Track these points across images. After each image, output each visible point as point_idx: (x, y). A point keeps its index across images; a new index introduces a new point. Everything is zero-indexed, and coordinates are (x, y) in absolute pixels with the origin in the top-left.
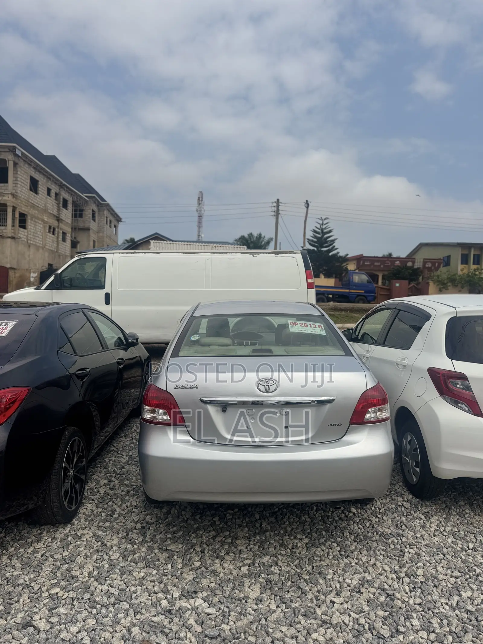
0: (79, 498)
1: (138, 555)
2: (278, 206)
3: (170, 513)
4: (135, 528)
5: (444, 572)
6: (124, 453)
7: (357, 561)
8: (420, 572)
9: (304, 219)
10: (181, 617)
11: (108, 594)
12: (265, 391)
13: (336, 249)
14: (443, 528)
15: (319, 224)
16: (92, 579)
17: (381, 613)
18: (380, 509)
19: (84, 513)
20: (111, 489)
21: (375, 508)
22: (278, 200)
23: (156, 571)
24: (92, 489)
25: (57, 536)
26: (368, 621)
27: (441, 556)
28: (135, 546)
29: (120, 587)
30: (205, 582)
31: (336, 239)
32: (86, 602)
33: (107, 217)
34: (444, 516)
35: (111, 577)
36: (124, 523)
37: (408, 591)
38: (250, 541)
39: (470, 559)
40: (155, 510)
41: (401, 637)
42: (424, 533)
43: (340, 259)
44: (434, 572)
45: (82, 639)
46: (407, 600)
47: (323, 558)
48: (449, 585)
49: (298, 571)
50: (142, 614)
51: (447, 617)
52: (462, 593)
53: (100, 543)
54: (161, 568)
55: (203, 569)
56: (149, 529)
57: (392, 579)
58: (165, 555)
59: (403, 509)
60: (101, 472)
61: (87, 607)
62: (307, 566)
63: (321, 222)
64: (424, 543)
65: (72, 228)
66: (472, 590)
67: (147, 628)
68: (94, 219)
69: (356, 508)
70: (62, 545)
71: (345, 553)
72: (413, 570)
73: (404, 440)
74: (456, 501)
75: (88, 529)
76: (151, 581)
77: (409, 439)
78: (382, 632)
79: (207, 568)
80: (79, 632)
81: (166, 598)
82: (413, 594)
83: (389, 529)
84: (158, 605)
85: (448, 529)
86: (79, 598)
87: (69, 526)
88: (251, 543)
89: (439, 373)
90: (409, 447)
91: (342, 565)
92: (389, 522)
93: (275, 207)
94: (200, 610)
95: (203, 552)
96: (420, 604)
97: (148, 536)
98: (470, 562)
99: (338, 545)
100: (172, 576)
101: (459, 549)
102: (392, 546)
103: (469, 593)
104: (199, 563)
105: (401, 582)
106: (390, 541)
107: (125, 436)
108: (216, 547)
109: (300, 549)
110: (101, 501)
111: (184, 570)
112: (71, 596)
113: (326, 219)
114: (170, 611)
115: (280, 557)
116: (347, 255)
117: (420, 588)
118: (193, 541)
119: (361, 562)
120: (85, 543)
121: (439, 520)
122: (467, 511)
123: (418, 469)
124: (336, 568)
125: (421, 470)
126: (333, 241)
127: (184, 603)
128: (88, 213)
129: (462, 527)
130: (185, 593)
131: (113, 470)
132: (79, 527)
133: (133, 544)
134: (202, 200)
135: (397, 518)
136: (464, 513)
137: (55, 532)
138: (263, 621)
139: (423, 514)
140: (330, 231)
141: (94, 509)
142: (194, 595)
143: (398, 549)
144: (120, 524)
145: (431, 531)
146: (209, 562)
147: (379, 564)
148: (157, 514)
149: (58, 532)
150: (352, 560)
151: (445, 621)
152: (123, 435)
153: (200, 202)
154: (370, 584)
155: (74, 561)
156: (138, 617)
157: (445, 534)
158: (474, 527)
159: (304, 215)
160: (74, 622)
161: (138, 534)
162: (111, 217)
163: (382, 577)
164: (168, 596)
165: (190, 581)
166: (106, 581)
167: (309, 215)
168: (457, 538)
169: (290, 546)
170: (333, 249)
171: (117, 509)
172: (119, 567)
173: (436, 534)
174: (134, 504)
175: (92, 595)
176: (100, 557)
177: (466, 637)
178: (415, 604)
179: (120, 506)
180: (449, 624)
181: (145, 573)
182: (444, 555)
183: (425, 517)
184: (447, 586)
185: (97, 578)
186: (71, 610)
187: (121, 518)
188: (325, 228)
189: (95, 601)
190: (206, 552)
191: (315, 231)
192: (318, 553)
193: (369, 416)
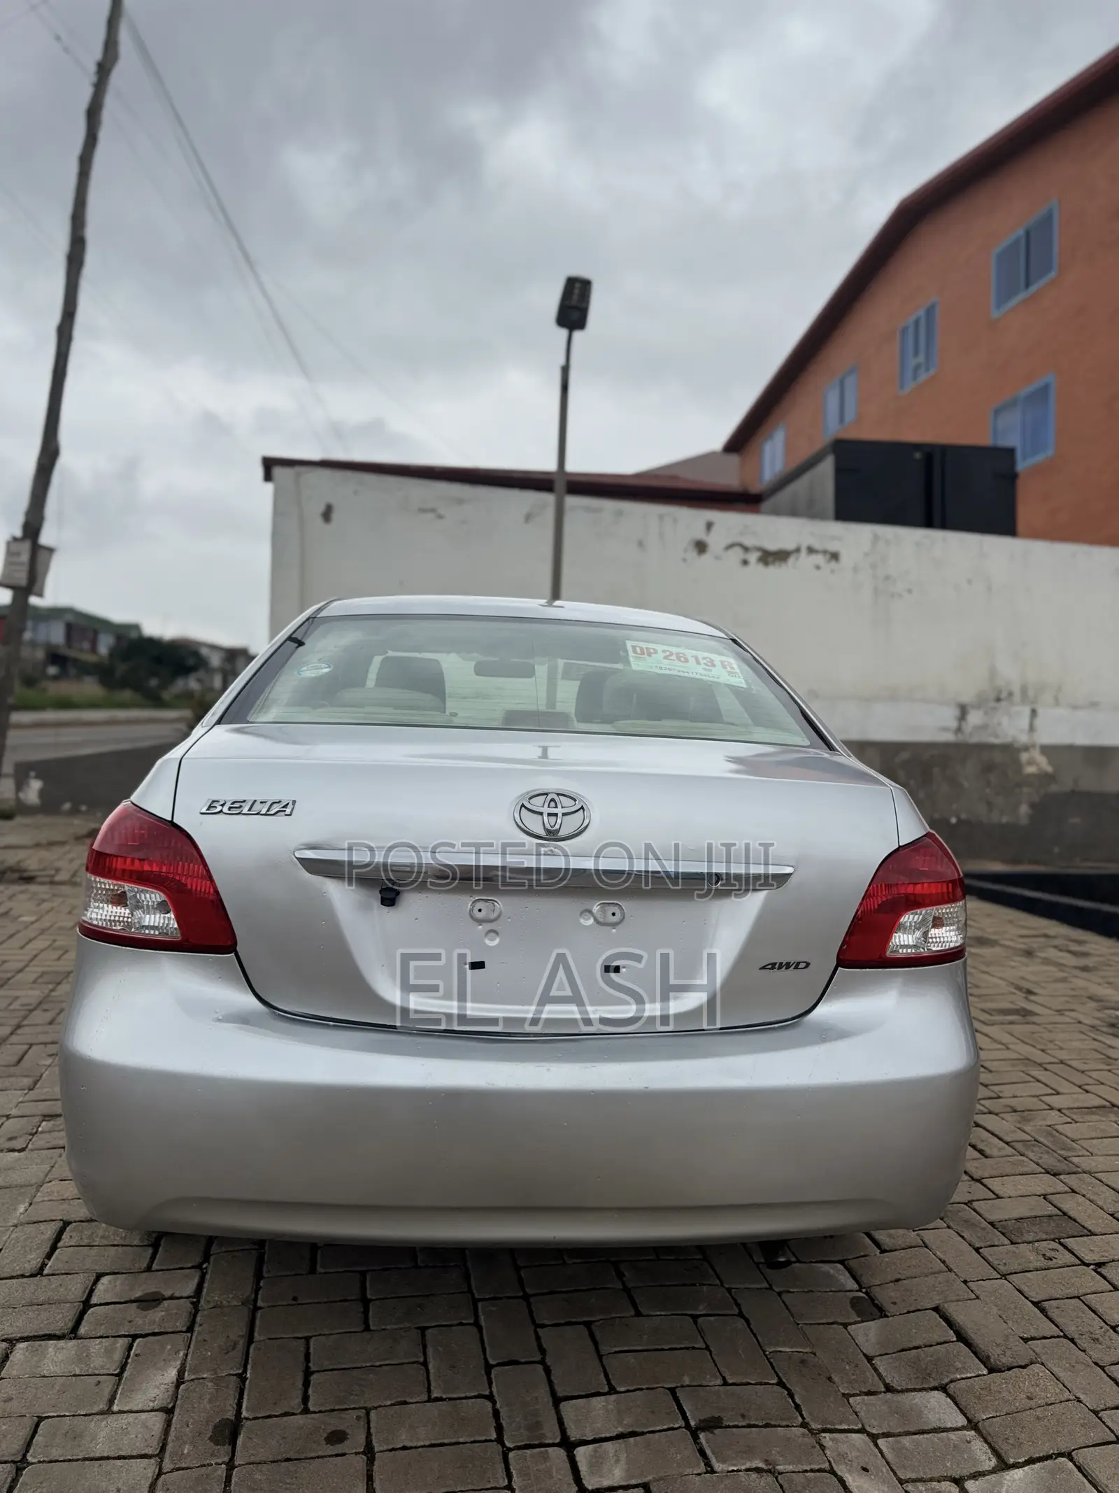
12: (542, 834)
193: (903, 940)
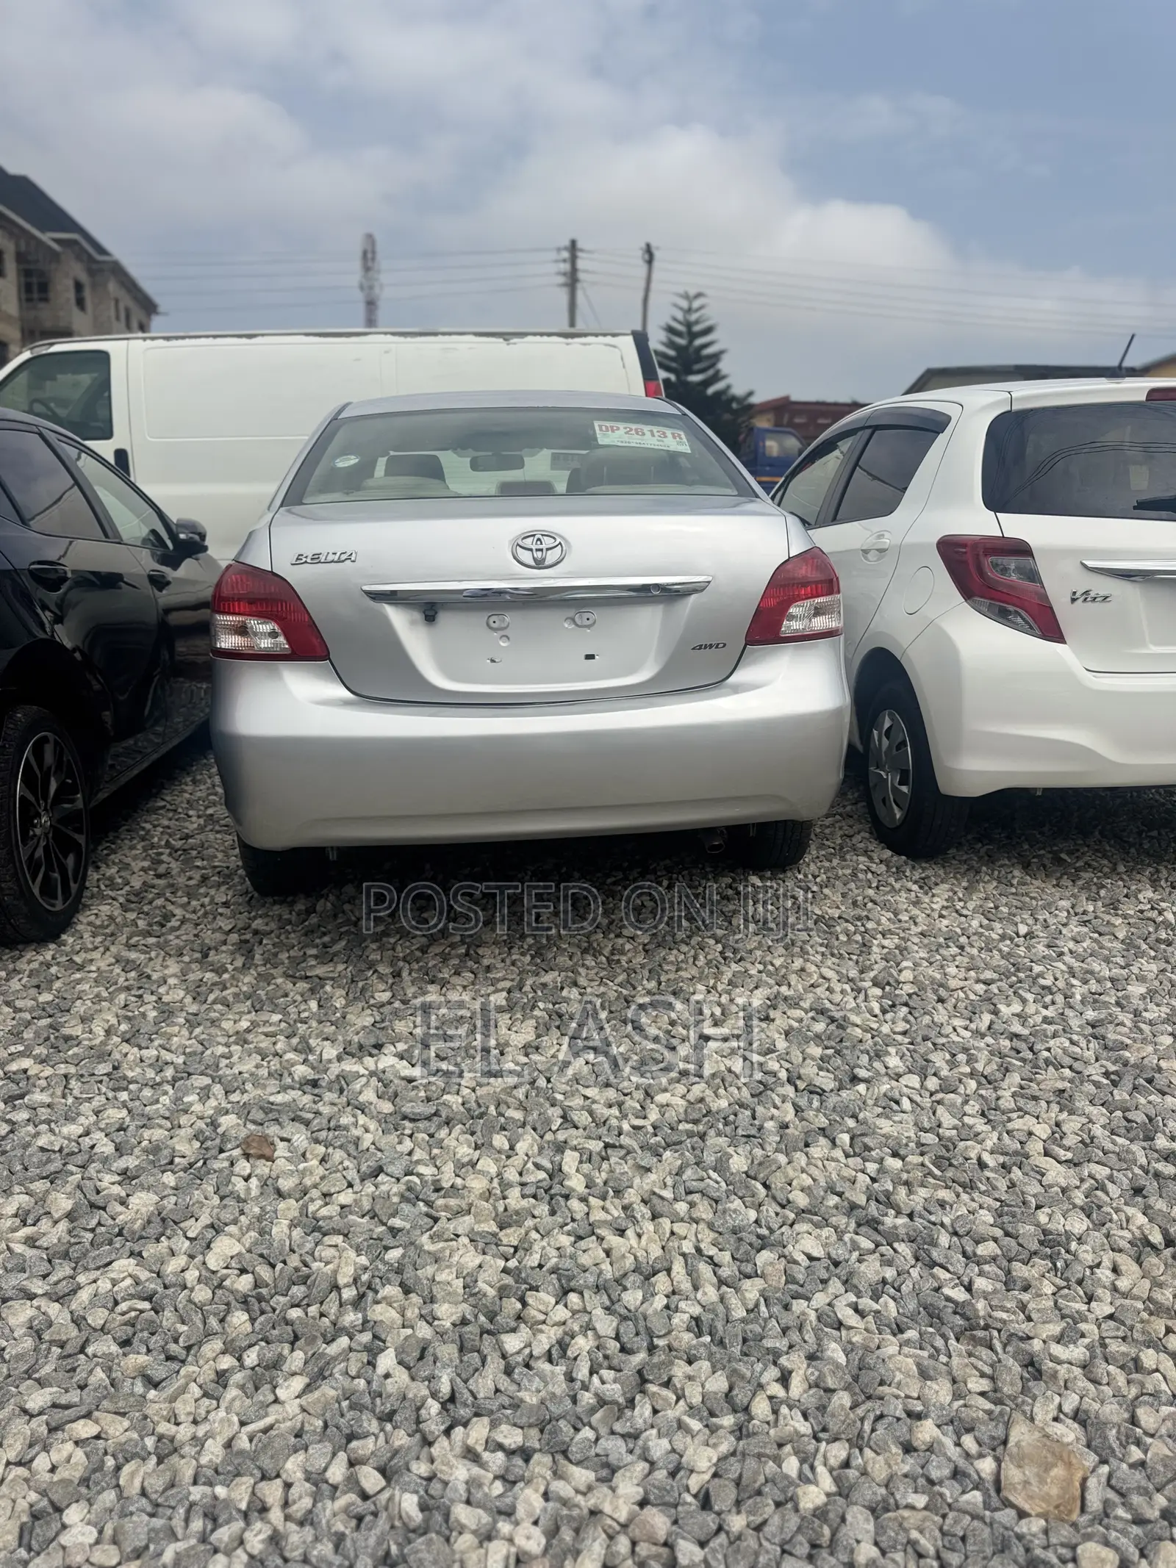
0: (74, 887)
1: (233, 990)
2: (573, 259)
3: (315, 911)
4: (225, 943)
5: (962, 975)
6: (191, 813)
7: (761, 967)
8: (907, 975)
9: (641, 295)
10: (342, 1091)
11: (159, 1065)
12: (533, 563)
13: (724, 377)
14: (962, 904)
15: (681, 309)
16: (116, 1039)
17: (816, 1051)
18: (815, 877)
19: (90, 924)
20: (159, 876)
21: (806, 876)
22: (573, 243)
23: (280, 1017)
24: (111, 879)
25: (22, 965)
26: (787, 1065)
27: (954, 950)
28: (226, 976)
29: (188, 1050)
30: (401, 1027)
31: (722, 352)
32: (101, 1082)
33: (117, 301)
34: (965, 884)
35: (165, 1033)
36: (196, 936)
37: (877, 1011)
38: (510, 949)
39: (1021, 951)
40: (276, 907)
41: (861, 1088)
42: (918, 912)
43: (734, 405)
44: (938, 976)
45: (92, 1147)
46: (875, 1026)
47: (684, 966)
48: (972, 997)
49: (625, 992)
50: (244, 1092)
51: (965, 1050)
52: (1002, 1008)
53: (133, 974)
54: (292, 1009)
55: (397, 1004)
56: (261, 943)
57: (843, 992)
58: (303, 986)
59: (870, 875)
60: (132, 848)
61: (104, 1090)
62: (645, 982)
63: (684, 304)
64: (915, 930)
65: (23, 331)
66: (1024, 1001)
67: (259, 1115)
68: (80, 303)
69: (761, 878)
70: (35, 981)
71: (732, 953)
72: (892, 975)
73: (875, 732)
74: (990, 860)
75: (102, 949)
76: (266, 1035)
77: (887, 724)
78: (818, 1081)
79: (404, 1002)
80: (87, 1133)
81: (305, 1061)
82: (889, 1016)
83: (838, 907)
84: (286, 1074)
85: (971, 905)
86: (82, 1076)
87: (52, 946)
88: (515, 950)
89: (964, 545)
90: (885, 742)
91: (728, 975)
92: (837, 898)
93: (564, 261)
94: (389, 1076)
95: (397, 975)
96: (904, 1033)
97: (257, 956)
98: (1020, 956)
99: (717, 942)
100: (320, 1022)
101: (995, 936)
102: (843, 938)
103: (1017, 1008)
104: (387, 995)
105: (862, 996)
106: (838, 929)
107: (194, 782)
108: (430, 965)
109: (630, 955)
110: (133, 898)
111: (350, 1009)
112: (62, 1072)
113: (699, 295)
114: (315, 1084)
115: (582, 971)
116: (750, 394)
117: (906, 1004)
118: (372, 957)
119: (770, 967)
120: (94, 975)
121: (952, 890)
122: (1016, 873)
123: (904, 789)
124: (712, 982)
125: (913, 791)
126: (716, 357)
127: (350, 1066)
128: (63, 289)
129: (1004, 900)
130: (353, 1049)
131: (163, 843)
132: (78, 948)
133: (220, 970)
134: (373, 259)
135: (856, 892)
136: (1010, 876)
137: (14, 960)
138: (542, 1082)
139: (915, 882)
140: (708, 330)
141: (116, 913)
142: (375, 1051)
143: (857, 942)
144: (184, 938)
145: (933, 910)
146: (411, 991)
147: (813, 968)
148: (280, 916)
149: (24, 959)
150: (749, 966)
151: (962, 1057)
152: (189, 779)
153: (370, 264)
154: (794, 1003)
155: (68, 1011)
156: (235, 1097)
157: (965, 912)
158: (1032, 898)
159: (642, 284)
160: (69, 1119)
161: (232, 953)
162: (126, 301)
163: (818, 990)
164: (311, 1057)
165: (364, 1028)
166: (152, 1040)
167: (654, 286)
168: (992, 917)
169: (606, 952)
170: (717, 377)
171: (178, 912)
172: (184, 1014)
173: (944, 913)
174: (221, 898)
175: (115, 1068)
176: (133, 999)
177: (1007, 1081)
178: (895, 1033)
179: (184, 906)
180: (971, 1060)
181: (252, 1022)
182: (962, 948)
183: (921, 887)
184: (967, 998)
185: (128, 1036)
186: (64, 1096)
187: (188, 926)
188: (697, 322)
189: (125, 1078)
190: (405, 974)
191: (670, 330)
192: (672, 958)
193: (791, 626)
